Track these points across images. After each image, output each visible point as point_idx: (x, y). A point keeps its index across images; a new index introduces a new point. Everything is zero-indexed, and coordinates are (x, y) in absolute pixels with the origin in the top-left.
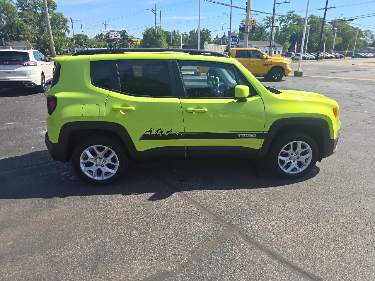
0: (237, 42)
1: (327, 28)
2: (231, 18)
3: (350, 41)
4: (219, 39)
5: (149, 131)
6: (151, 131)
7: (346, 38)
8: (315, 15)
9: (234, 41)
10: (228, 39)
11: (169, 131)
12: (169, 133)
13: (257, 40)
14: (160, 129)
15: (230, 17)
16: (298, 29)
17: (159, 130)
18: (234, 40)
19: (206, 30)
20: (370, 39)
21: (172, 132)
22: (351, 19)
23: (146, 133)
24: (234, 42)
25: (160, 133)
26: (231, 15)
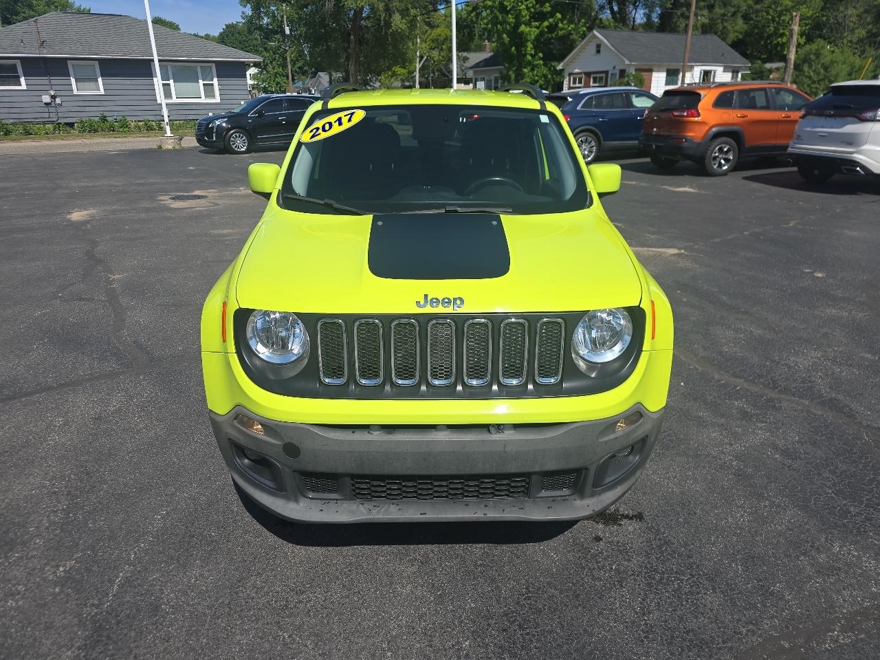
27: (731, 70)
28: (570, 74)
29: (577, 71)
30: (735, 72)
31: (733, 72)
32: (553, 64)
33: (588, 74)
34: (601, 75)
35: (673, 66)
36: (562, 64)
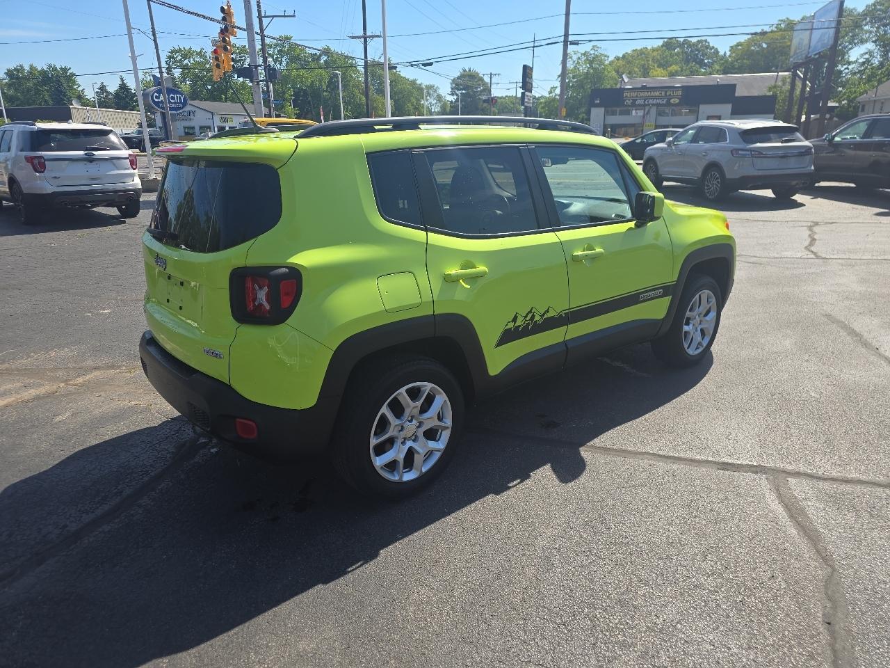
0: (181, 103)
1: (360, 79)
2: (155, 40)
3: (408, 107)
4: (108, 93)
5: (512, 321)
6: (515, 320)
7: (398, 100)
8: (332, 49)
9: (173, 101)
10: (156, 94)
11: (545, 313)
12: (546, 316)
13: (220, 100)
14: (530, 312)
15: (152, 38)
16: (306, 78)
17: (527, 314)
18: (173, 98)
19: (61, 69)
20: (436, 103)
21: (551, 314)
22: (428, 62)
23: (507, 327)
24: (175, 103)
25: (529, 320)
26: (154, 35)
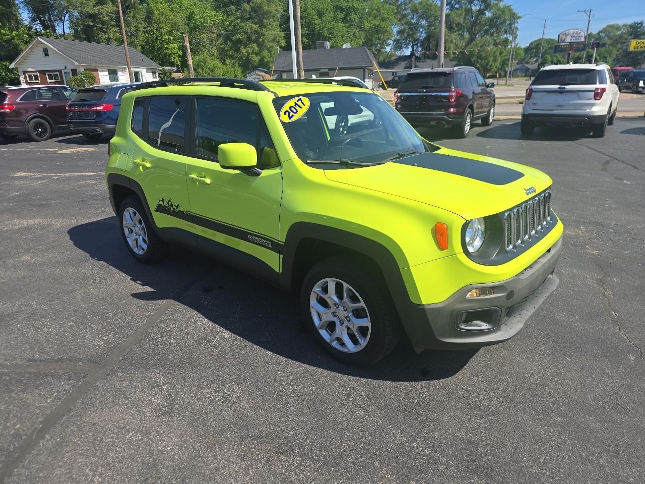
11: (178, 206)
23: (159, 203)
27: (151, 71)
28: (24, 72)
29: (30, 69)
30: (154, 73)
31: (153, 72)
32: (4, 64)
33: (43, 72)
34: (56, 73)
35: (112, 67)
36: (13, 64)
